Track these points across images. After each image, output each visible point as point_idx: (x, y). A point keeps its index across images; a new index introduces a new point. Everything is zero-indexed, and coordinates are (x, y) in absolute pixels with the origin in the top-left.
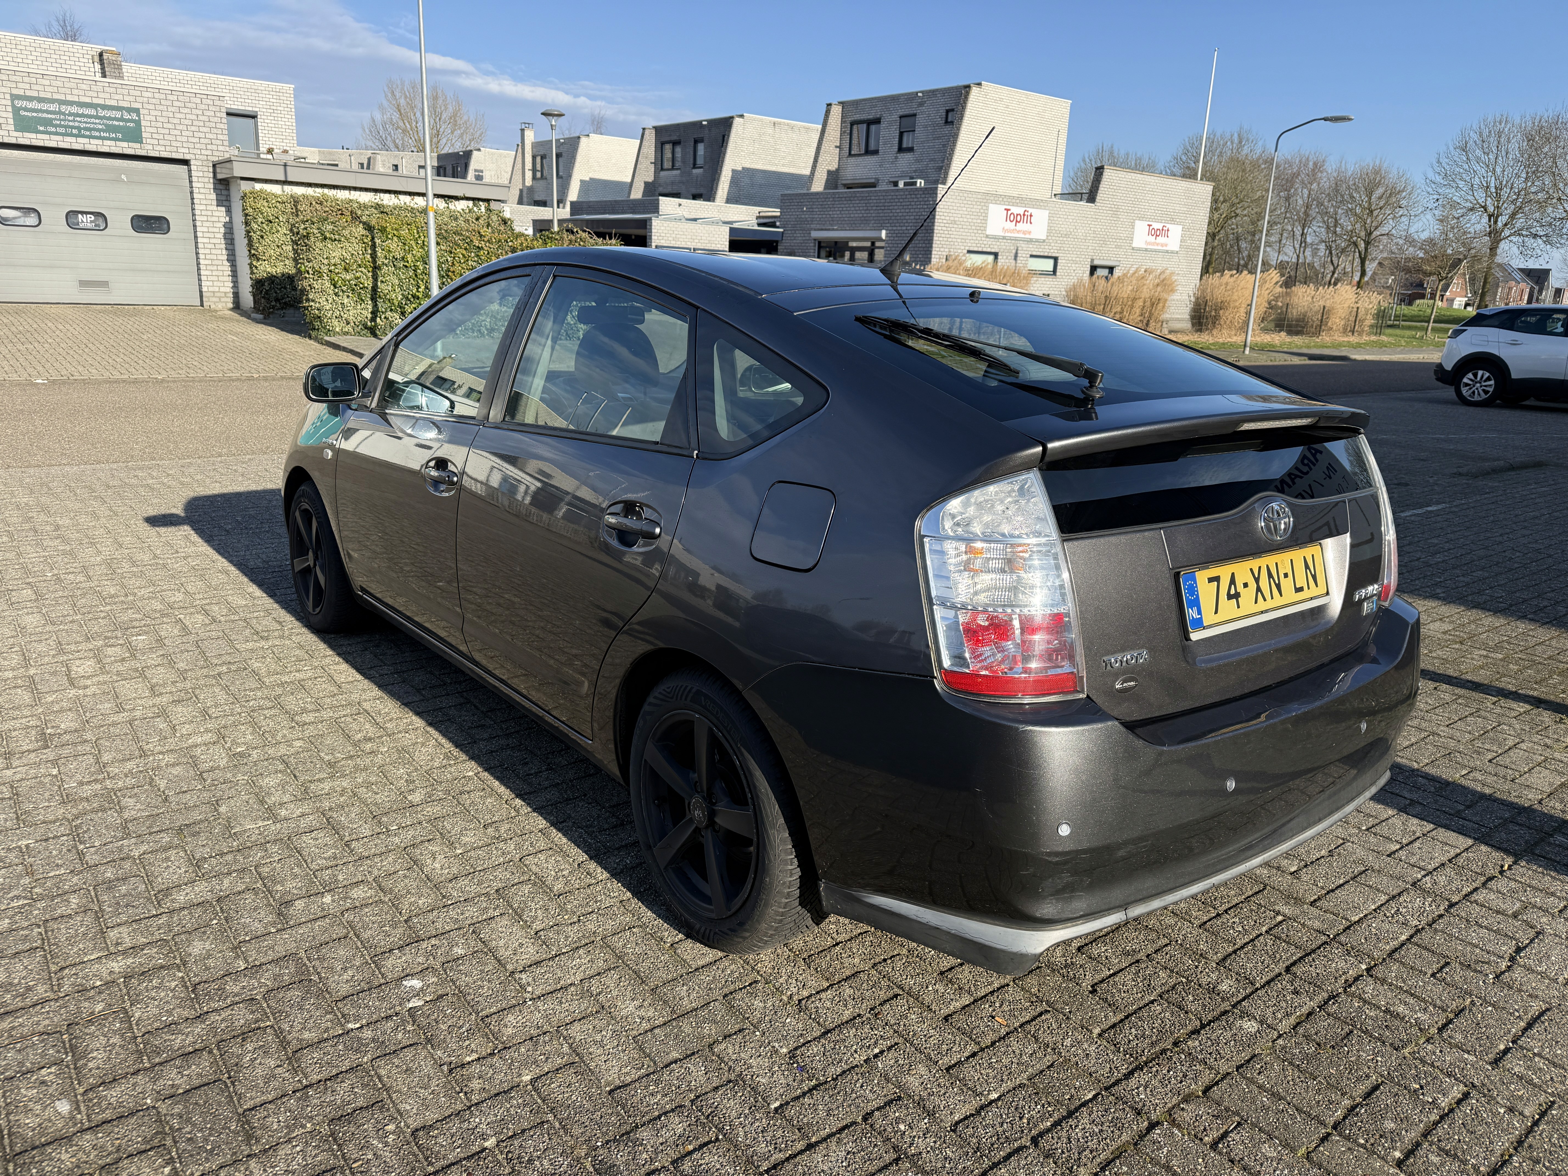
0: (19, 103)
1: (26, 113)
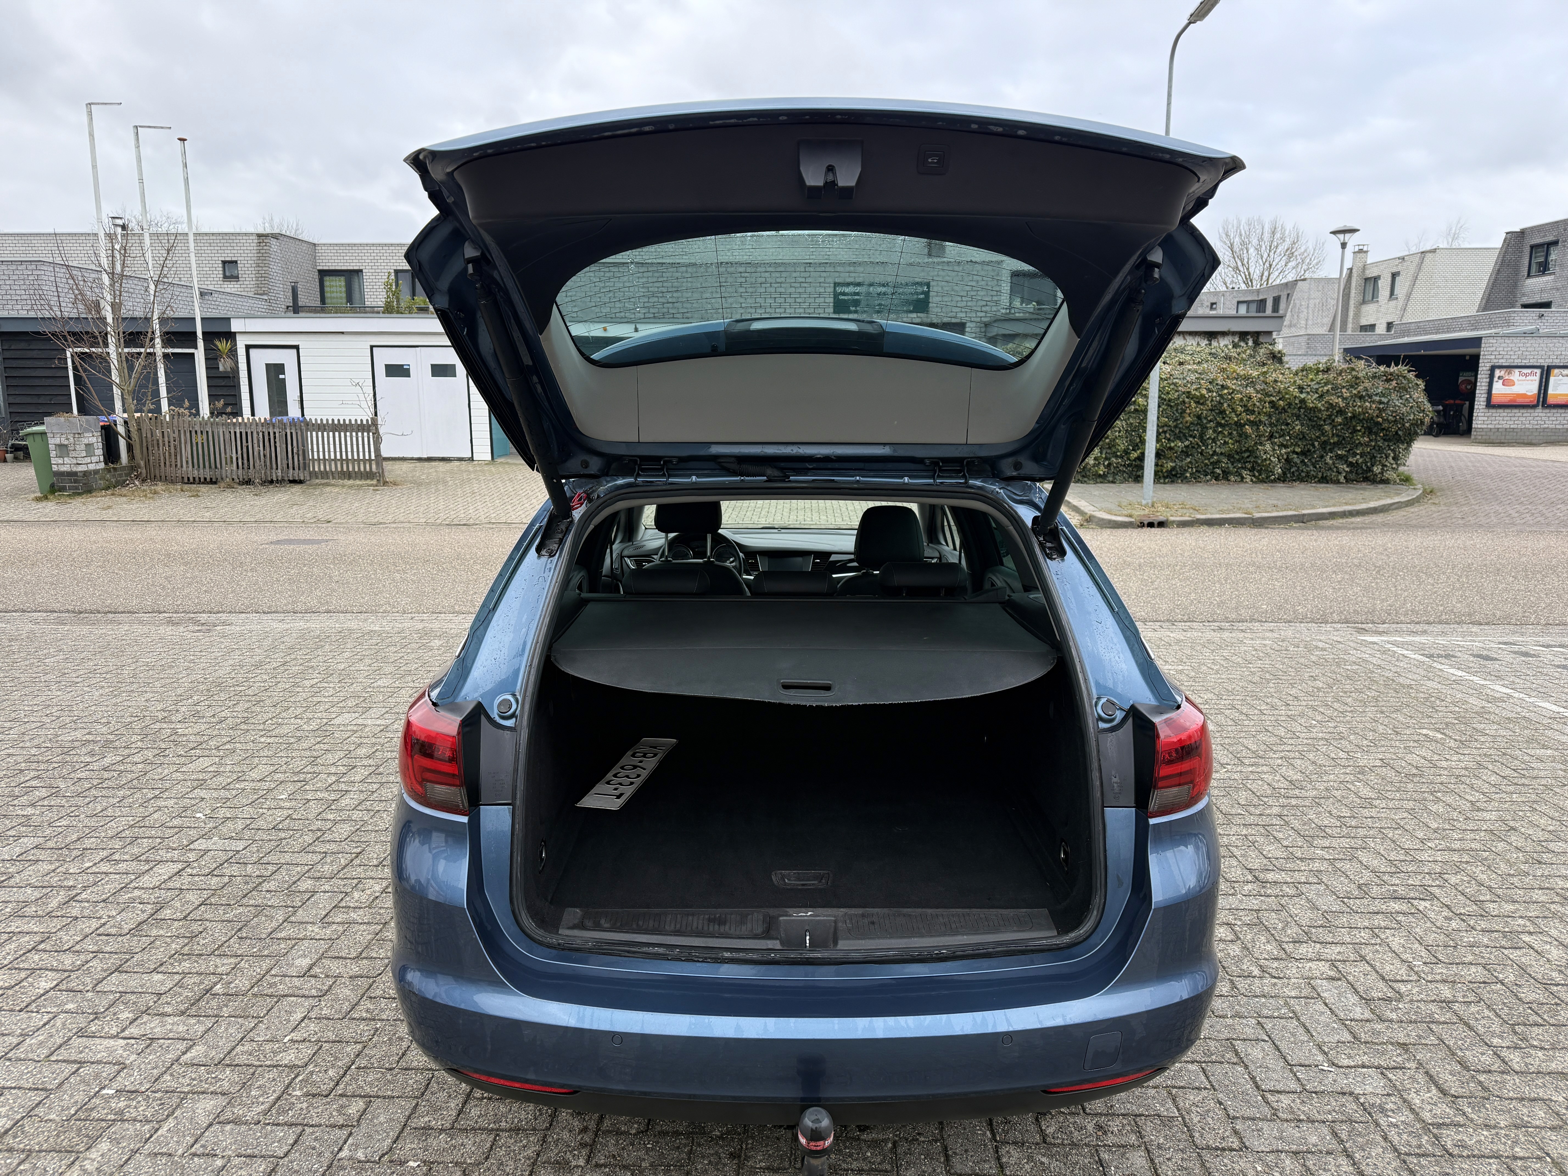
0: (839, 290)
1: (843, 297)
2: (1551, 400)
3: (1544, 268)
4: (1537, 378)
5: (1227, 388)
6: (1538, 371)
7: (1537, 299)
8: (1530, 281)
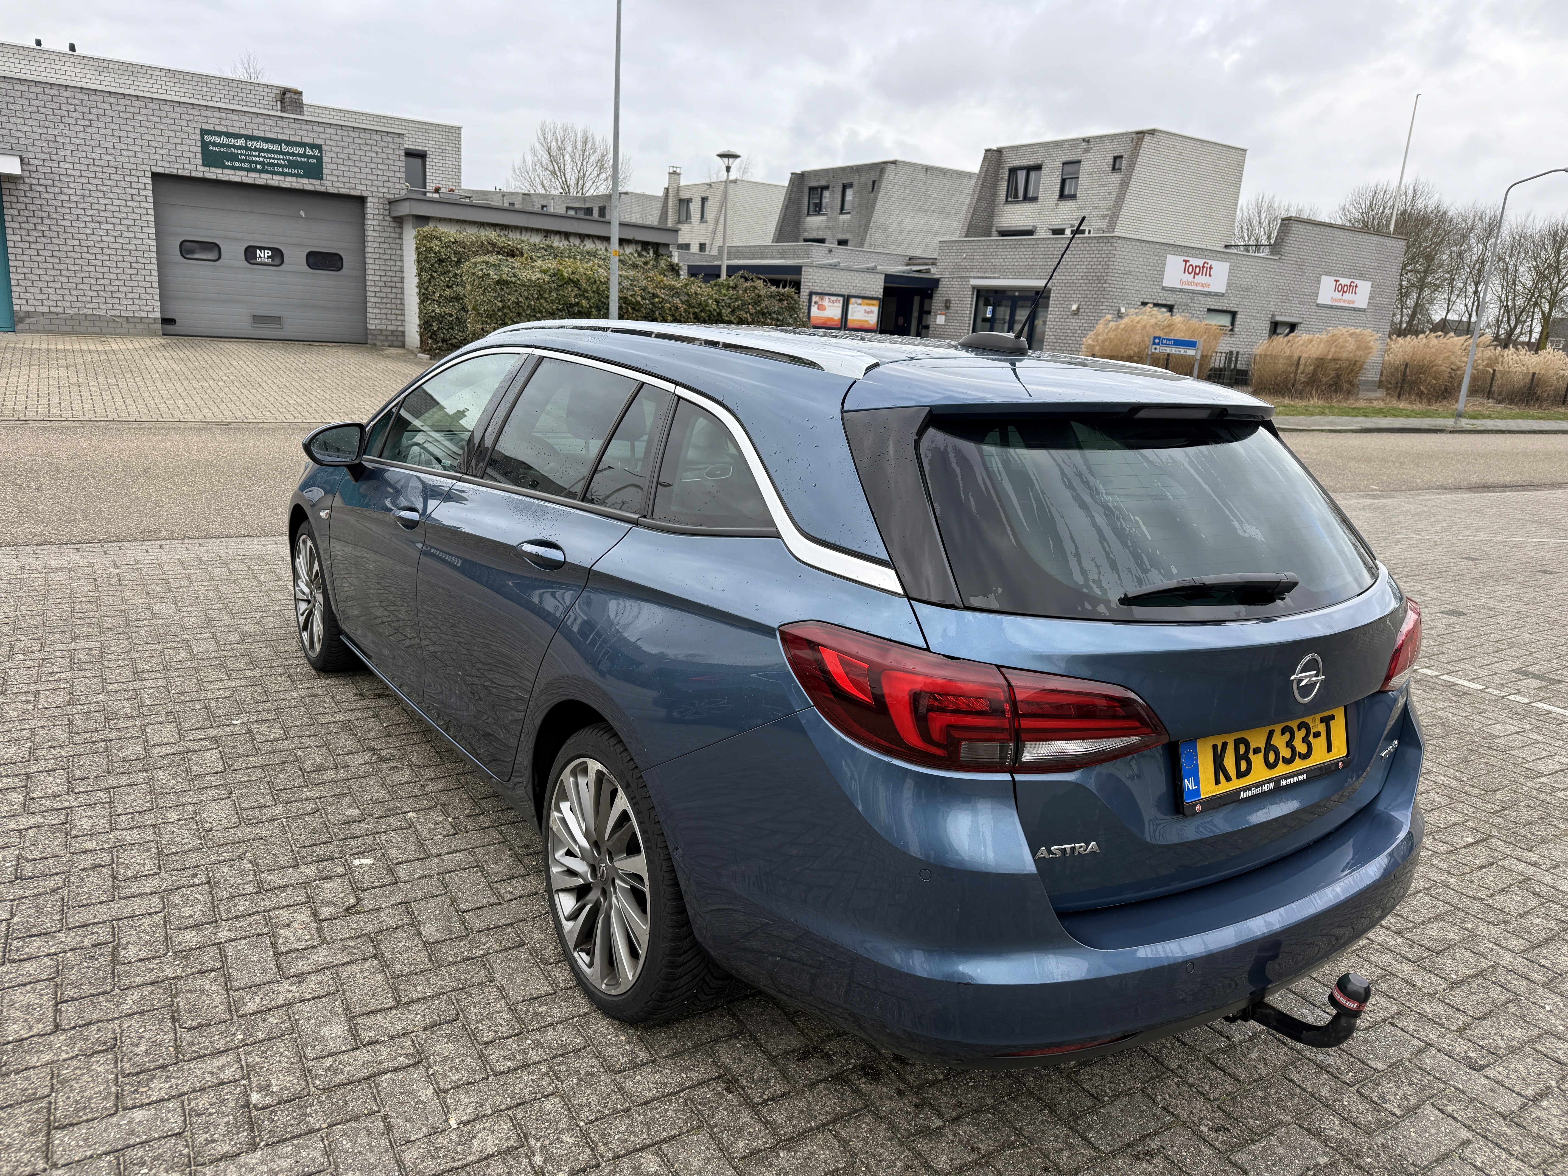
0: (207, 138)
1: (214, 148)
2: (850, 324)
3: (818, 209)
4: (840, 305)
5: (658, 297)
6: (841, 299)
7: (814, 235)
8: (809, 219)
